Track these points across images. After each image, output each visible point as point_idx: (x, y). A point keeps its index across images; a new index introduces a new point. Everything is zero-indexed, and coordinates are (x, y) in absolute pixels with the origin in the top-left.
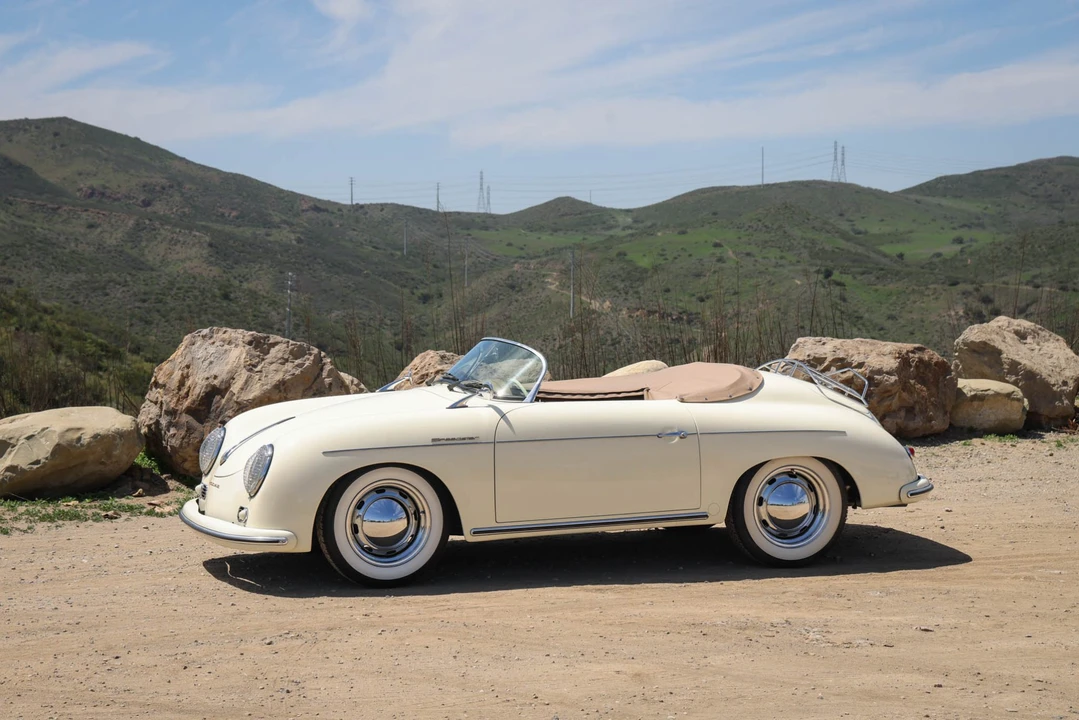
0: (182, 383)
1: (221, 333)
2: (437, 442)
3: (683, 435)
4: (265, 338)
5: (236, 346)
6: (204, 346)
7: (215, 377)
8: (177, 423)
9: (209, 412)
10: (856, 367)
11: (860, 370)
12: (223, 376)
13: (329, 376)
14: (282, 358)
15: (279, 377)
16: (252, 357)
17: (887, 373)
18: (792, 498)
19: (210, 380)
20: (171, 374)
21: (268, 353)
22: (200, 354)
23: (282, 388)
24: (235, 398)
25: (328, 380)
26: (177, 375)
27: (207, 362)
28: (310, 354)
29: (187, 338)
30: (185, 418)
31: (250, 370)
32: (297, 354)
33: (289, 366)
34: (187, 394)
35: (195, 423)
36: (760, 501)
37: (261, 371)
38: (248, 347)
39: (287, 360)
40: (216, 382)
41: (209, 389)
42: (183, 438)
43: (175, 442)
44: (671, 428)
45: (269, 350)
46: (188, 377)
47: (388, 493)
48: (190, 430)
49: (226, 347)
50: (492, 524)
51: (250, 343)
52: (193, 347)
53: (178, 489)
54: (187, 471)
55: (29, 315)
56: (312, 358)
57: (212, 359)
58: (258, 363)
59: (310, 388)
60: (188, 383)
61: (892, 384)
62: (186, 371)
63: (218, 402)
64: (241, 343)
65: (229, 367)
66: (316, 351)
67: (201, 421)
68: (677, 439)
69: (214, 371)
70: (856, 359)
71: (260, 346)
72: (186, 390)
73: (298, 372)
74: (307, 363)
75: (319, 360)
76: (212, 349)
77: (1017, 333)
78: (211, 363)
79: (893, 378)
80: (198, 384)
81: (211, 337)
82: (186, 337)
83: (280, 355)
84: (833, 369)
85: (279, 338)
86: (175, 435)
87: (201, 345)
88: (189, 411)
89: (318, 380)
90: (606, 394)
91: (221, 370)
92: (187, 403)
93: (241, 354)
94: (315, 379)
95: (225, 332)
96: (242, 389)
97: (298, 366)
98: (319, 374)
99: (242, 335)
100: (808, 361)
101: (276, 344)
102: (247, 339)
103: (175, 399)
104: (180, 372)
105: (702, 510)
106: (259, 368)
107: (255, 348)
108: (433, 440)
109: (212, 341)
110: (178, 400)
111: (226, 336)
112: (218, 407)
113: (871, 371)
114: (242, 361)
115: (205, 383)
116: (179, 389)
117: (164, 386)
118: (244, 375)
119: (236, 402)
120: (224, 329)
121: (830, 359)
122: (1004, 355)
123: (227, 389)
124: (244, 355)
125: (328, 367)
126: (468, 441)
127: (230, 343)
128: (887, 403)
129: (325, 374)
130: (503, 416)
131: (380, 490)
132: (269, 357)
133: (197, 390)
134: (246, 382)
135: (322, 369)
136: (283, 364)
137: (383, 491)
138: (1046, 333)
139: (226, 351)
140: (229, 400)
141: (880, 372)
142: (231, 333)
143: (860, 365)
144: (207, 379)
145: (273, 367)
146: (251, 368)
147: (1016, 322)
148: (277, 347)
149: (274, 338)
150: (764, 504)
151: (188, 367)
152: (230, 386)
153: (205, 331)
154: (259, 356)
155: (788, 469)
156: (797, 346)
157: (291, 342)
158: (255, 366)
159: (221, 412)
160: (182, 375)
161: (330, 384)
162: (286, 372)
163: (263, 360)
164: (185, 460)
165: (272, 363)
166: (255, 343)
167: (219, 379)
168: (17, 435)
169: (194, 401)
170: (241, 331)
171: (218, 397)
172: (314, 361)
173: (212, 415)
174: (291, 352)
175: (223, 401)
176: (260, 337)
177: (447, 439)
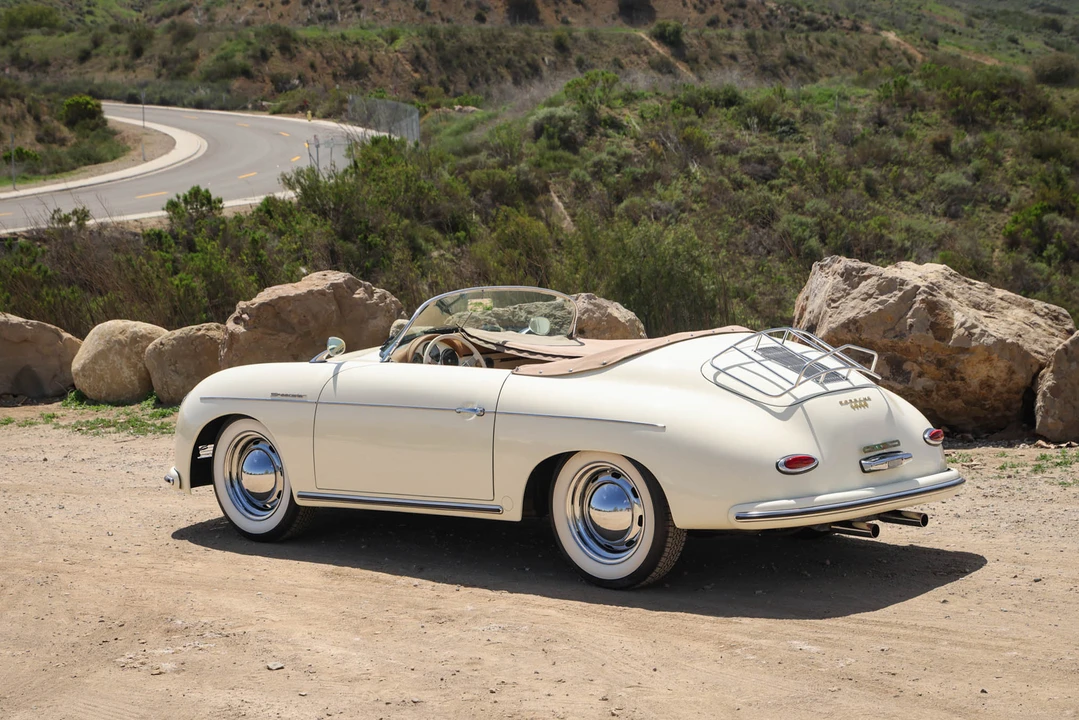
1: (837, 263)
3: (481, 413)
4: (861, 270)
13: (912, 316)
14: (866, 293)
15: (851, 315)
16: (835, 289)
21: (856, 287)
23: (852, 327)
25: (909, 321)
26: (801, 308)
28: (900, 290)
29: (814, 267)
31: (829, 306)
32: (886, 289)
33: (869, 303)
37: (837, 308)
38: (839, 279)
39: (870, 296)
45: (859, 283)
49: (830, 278)
51: (842, 274)
56: (900, 294)
57: (817, 291)
58: (839, 298)
59: (892, 328)
64: (837, 274)
65: (820, 301)
68: (475, 416)
71: (851, 278)
73: (877, 310)
74: (891, 301)
75: (908, 297)
76: (819, 280)
78: (816, 295)
81: (828, 267)
83: (865, 290)
85: (876, 270)
89: (902, 321)
91: (817, 304)
93: (830, 286)
94: (899, 319)
97: (880, 303)
99: (843, 265)
101: (869, 276)
102: (844, 269)
106: (838, 304)
107: (845, 281)
111: (837, 266)
114: (828, 294)
118: (823, 311)
124: (832, 289)
125: (915, 306)
127: (834, 274)
129: (908, 314)
130: (335, 375)
131: (256, 441)
132: (855, 293)
134: (822, 318)
136: (865, 300)
137: (258, 442)
145: (852, 304)
146: (831, 303)
148: (869, 281)
149: (870, 270)
151: (807, 299)
153: (828, 260)
154: (844, 290)
158: (834, 301)
161: (911, 326)
162: (863, 309)
163: (848, 294)
165: (853, 299)
166: (847, 274)
172: (900, 298)
174: (878, 287)
176: (853, 269)
177: (283, 395)
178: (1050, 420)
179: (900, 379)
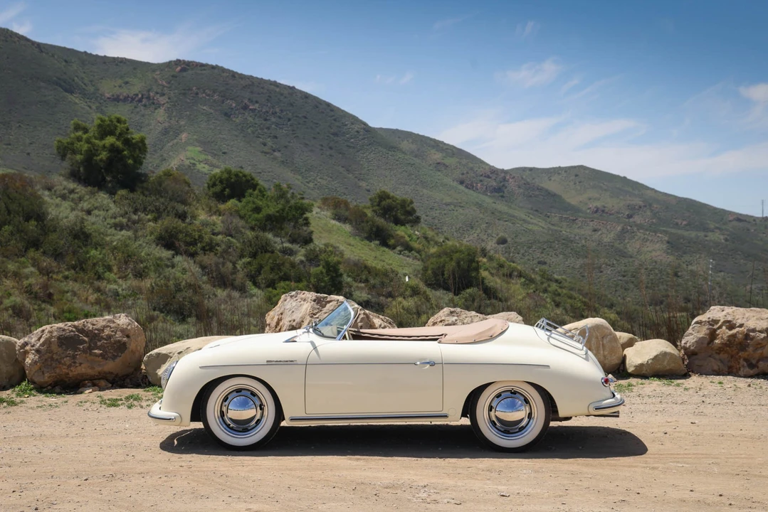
0: (278, 324)
1: (301, 294)
2: (270, 363)
3: (432, 364)
4: (324, 298)
5: (307, 302)
6: (291, 302)
7: (294, 321)
10: (738, 327)
11: (741, 329)
12: (298, 320)
13: (361, 322)
16: (314, 309)
17: (759, 331)
18: (513, 407)
19: (292, 322)
20: (273, 318)
21: (325, 307)
22: (288, 307)
26: (276, 319)
27: (291, 311)
29: (283, 296)
31: (312, 317)
36: (491, 408)
38: (313, 303)
40: (294, 323)
41: (291, 327)
44: (425, 359)
45: (326, 305)
46: (281, 320)
47: (243, 392)
49: (302, 302)
50: (303, 415)
51: (314, 301)
52: (286, 302)
55: (542, 283)
57: (294, 309)
58: (317, 313)
60: (281, 324)
61: (762, 339)
62: (280, 316)
64: (310, 300)
65: (301, 315)
68: (428, 366)
69: (294, 318)
70: (739, 322)
71: (320, 302)
72: (280, 328)
76: (294, 304)
78: (293, 312)
79: (763, 335)
80: (286, 324)
81: (296, 297)
83: (331, 308)
84: (724, 328)
85: (333, 298)
87: (289, 301)
90: (418, 337)
91: (297, 316)
93: (309, 307)
95: (303, 294)
99: (312, 295)
100: (709, 322)
101: (331, 301)
102: (314, 298)
104: (277, 317)
105: (444, 412)
106: (317, 316)
107: (317, 304)
108: (267, 361)
109: (296, 299)
111: (303, 296)
113: (748, 330)
114: (308, 311)
115: (289, 324)
116: (276, 327)
117: (269, 325)
118: (308, 320)
120: (304, 292)
121: (722, 321)
126: (290, 362)
127: (305, 300)
128: (760, 351)
130: (315, 348)
131: (238, 391)
132: (325, 310)
133: (284, 328)
137: (240, 391)
139: (301, 305)
141: (754, 330)
142: (307, 294)
143: (741, 326)
144: (290, 321)
148: (331, 304)
149: (330, 297)
150: (493, 410)
151: (282, 314)
152: (301, 326)
153: (294, 293)
154: (318, 309)
155: (510, 388)
158: (315, 314)
160: (278, 319)
163: (321, 311)
165: (326, 313)
166: (317, 301)
167: (296, 321)
168: (174, 351)
170: (312, 293)
176: (321, 297)
177: (277, 361)
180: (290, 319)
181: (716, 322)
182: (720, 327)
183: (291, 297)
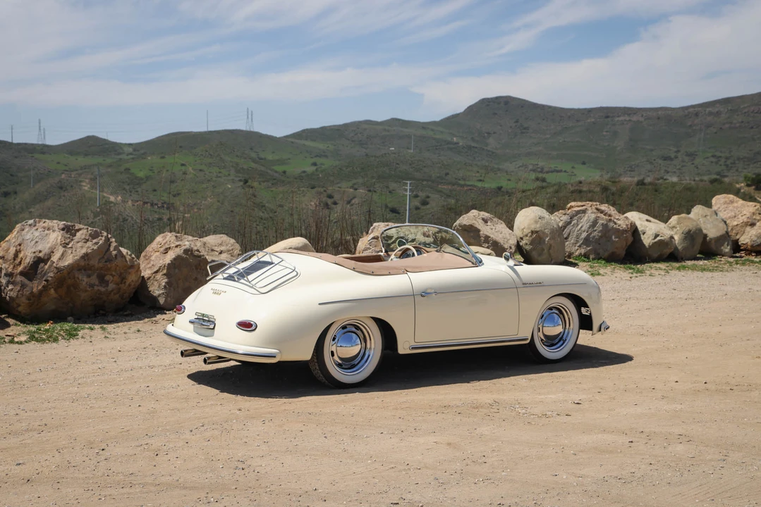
0: (16, 255)
1: (41, 223)
4: (72, 226)
5: (54, 231)
6: (31, 232)
7: (40, 252)
8: (14, 281)
9: (36, 274)
10: (410, 242)
12: (46, 251)
13: (114, 250)
14: (85, 239)
15: (84, 251)
16: (66, 238)
19: (37, 254)
20: (8, 249)
21: (75, 236)
22: (28, 236)
23: (86, 258)
24: (55, 265)
25: (114, 253)
26: (12, 250)
27: (34, 242)
28: (102, 236)
30: (19, 278)
31: (65, 247)
32: (95, 236)
33: (89, 244)
34: (20, 263)
35: (26, 281)
37: (72, 248)
38: (62, 232)
39: (88, 240)
40: (41, 255)
41: (36, 259)
42: (19, 291)
43: (13, 294)
45: (75, 233)
46: (20, 251)
48: (23, 286)
49: (46, 232)
51: (63, 229)
52: (23, 232)
53: (16, 325)
54: (20, 312)
56: (103, 238)
57: (37, 240)
58: (69, 242)
59: (103, 257)
60: (21, 255)
62: (19, 247)
63: (42, 267)
64: (57, 229)
65: (49, 245)
66: (105, 234)
67: (31, 280)
69: (40, 248)
71: (69, 231)
72: (19, 260)
73: (95, 248)
74: (101, 242)
75: (107, 239)
76: (37, 234)
77: (483, 219)
78: (37, 242)
80: (28, 256)
81: (35, 226)
82: (17, 226)
83: (83, 237)
85: (81, 226)
86: (12, 289)
87: (28, 232)
88: (22, 273)
89: (108, 253)
91: (44, 247)
92: (20, 269)
93: (58, 236)
94: (106, 252)
95: (44, 222)
96: (60, 259)
97: (96, 243)
98: (108, 249)
99: (57, 224)
101: (79, 230)
102: (61, 226)
103: (12, 266)
104: (15, 248)
106: (70, 246)
107: (67, 232)
109: (36, 228)
110: (14, 267)
111: (45, 225)
112: (43, 271)
114: (59, 241)
115: (33, 255)
116: (14, 259)
117: (4, 257)
118: (61, 250)
119: (56, 268)
120: (44, 220)
121: (395, 237)
122: (482, 232)
123: (49, 259)
124: (60, 238)
125: (114, 244)
127: (49, 229)
129: (112, 249)
132: (76, 238)
133: (28, 260)
134: (63, 254)
135: (110, 246)
136: (86, 242)
138: (495, 219)
139: (47, 234)
140: (50, 266)
142: (48, 223)
144: (34, 252)
145: (80, 244)
146: (65, 245)
147: (482, 213)
148: (81, 232)
149: (78, 226)
151: (20, 245)
152: (50, 258)
153: (31, 222)
154: (69, 238)
156: (374, 228)
157: (90, 228)
158: (68, 244)
159: (45, 274)
160: (16, 250)
161: (116, 255)
162: (88, 247)
163: (72, 240)
164: (19, 305)
165: (78, 242)
166: (66, 229)
167: (43, 253)
169: (26, 267)
170: (55, 221)
171: (42, 265)
172: (104, 240)
173: (39, 276)
174: (90, 235)
175: (46, 267)
176: (70, 226)
178: (169, 299)
179: (104, 285)
180: (33, 250)
181: (390, 237)
182: (394, 242)
183: (30, 225)
